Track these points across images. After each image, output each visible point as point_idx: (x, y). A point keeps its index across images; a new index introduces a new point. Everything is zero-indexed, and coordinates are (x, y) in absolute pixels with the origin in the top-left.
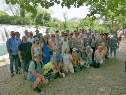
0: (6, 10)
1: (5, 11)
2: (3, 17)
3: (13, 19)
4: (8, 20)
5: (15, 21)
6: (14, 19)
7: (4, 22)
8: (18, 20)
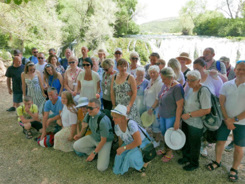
0: (218, 8)
1: (216, 9)
2: (209, 22)
3: (224, 25)
4: (215, 28)
5: (227, 29)
6: (226, 25)
7: (208, 31)
8: (233, 26)
